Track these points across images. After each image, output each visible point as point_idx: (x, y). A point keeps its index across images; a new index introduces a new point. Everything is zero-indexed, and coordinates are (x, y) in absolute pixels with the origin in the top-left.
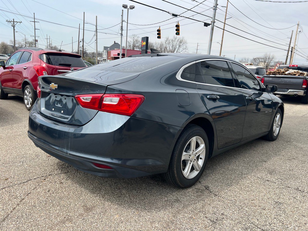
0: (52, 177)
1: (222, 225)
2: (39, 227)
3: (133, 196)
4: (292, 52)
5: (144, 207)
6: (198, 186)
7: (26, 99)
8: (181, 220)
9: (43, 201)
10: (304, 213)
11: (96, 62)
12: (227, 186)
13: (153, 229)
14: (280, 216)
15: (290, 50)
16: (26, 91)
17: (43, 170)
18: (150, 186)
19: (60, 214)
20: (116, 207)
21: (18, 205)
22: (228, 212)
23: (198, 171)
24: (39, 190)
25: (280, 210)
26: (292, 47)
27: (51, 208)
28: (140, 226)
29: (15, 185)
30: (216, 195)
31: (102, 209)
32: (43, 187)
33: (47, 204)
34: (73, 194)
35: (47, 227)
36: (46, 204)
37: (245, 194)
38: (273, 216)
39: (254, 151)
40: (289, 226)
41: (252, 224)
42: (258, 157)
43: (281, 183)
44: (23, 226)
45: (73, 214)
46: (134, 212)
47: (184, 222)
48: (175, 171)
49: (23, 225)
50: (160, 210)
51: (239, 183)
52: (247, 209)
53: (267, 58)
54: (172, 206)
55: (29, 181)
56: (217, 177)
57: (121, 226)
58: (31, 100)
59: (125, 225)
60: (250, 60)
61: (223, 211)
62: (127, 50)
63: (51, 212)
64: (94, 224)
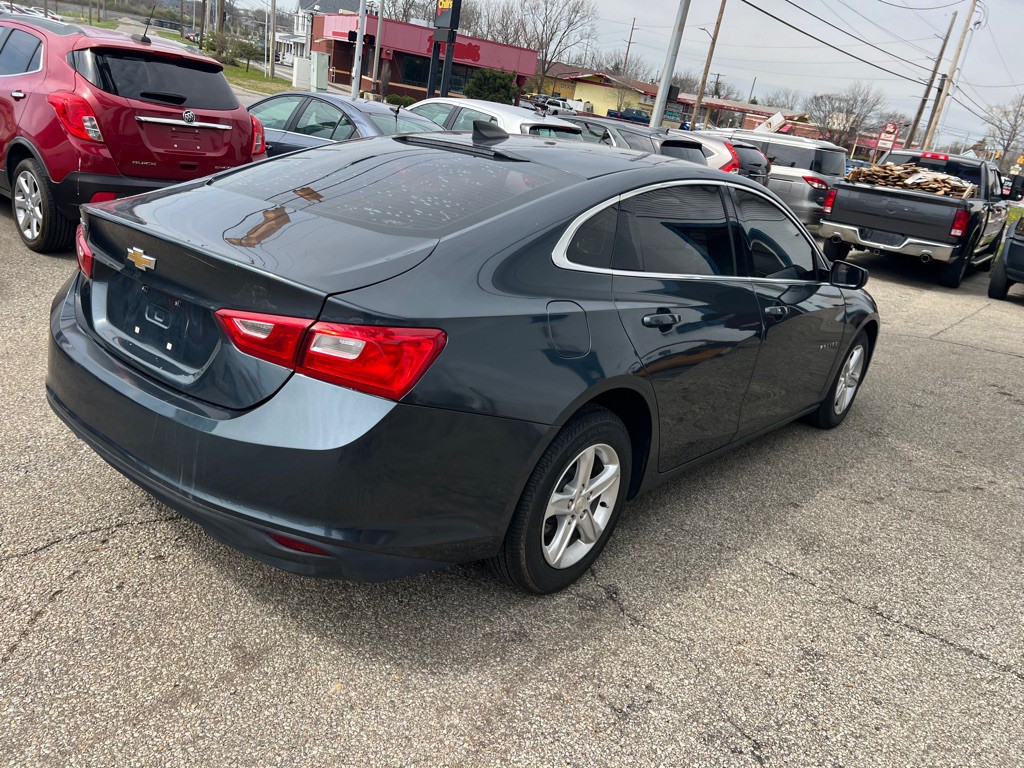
0: (127, 534)
1: (645, 723)
2: (97, 715)
3: (387, 617)
4: (940, 91)
5: (420, 656)
6: (587, 586)
7: (20, 208)
8: (529, 705)
9: (103, 624)
10: (881, 692)
11: (268, 49)
12: (672, 590)
13: (445, 732)
14: (812, 698)
15: (936, 83)
16: (21, 180)
17: (96, 504)
18: (441, 581)
19: (161, 673)
20: (333, 653)
21: (25, 634)
22: (665, 682)
23: (592, 542)
24: (87, 582)
25: (813, 680)
26: (945, 76)
27: (130, 649)
28: (405, 722)
29: (8, 558)
30: (637, 622)
31: (291, 659)
32: (100, 572)
33: (117, 633)
34: (200, 600)
35: (121, 718)
36: (113, 634)
37: (721, 621)
38: (791, 698)
39: (767, 463)
40: (831, 732)
41: (728, 724)
42: (777, 489)
43: (830, 587)
44: (47, 713)
45: (201, 673)
46: (389, 674)
47: (537, 711)
48: (523, 553)
49: (47, 709)
50: (467, 670)
51: (710, 582)
52: (720, 672)
53: (860, 99)
54: (503, 655)
55: (52, 543)
56: (645, 558)
57: (350, 720)
58: (41, 216)
59: (362, 719)
60: (801, 101)
61: (652, 678)
62: (385, 20)
63: (132, 663)
64: (267, 713)
